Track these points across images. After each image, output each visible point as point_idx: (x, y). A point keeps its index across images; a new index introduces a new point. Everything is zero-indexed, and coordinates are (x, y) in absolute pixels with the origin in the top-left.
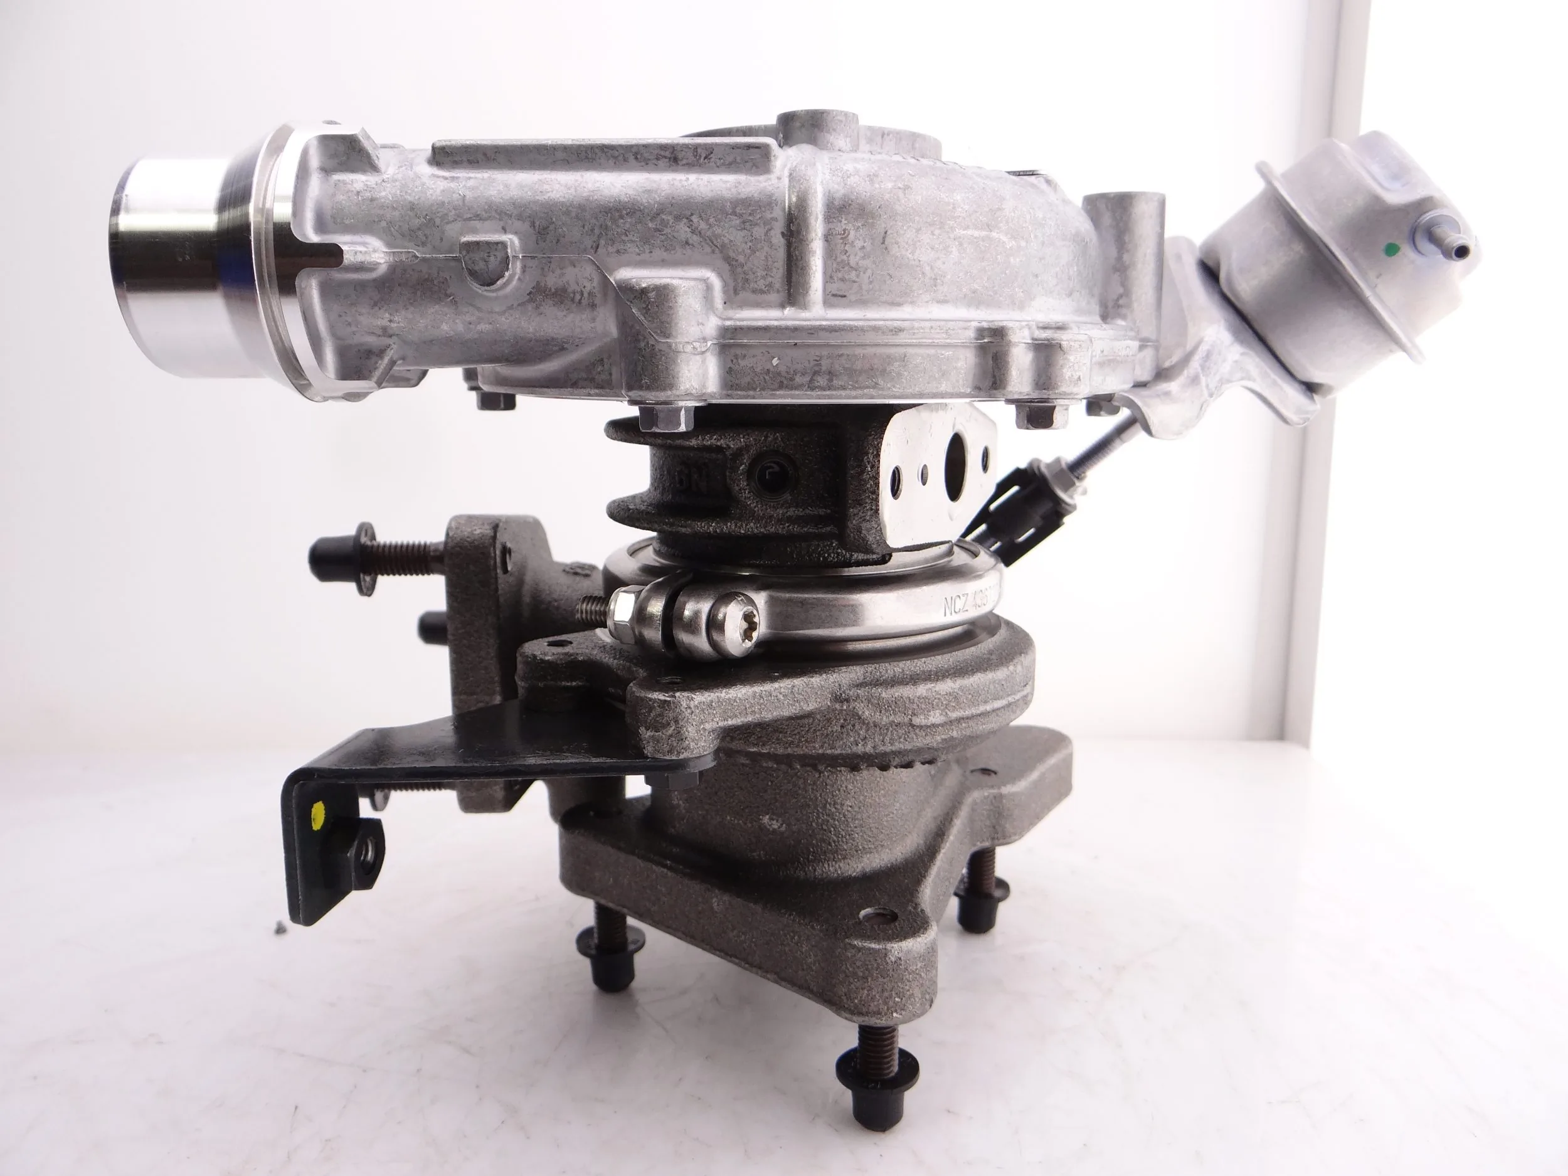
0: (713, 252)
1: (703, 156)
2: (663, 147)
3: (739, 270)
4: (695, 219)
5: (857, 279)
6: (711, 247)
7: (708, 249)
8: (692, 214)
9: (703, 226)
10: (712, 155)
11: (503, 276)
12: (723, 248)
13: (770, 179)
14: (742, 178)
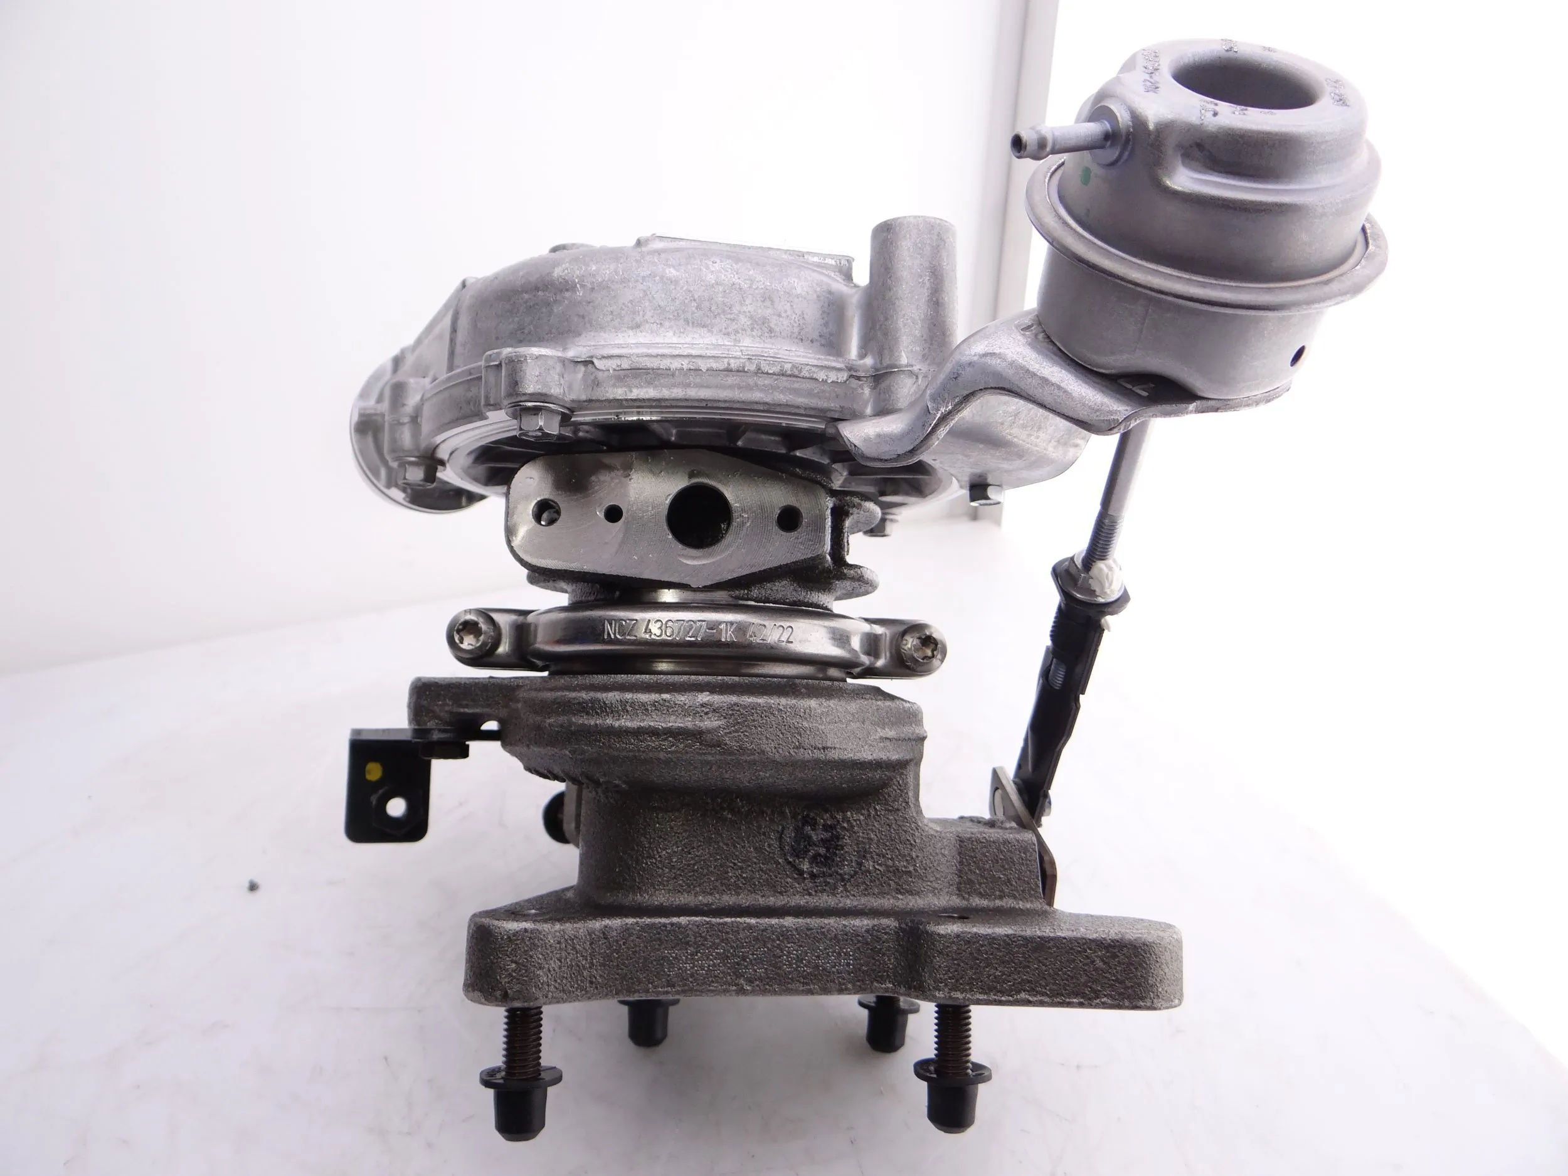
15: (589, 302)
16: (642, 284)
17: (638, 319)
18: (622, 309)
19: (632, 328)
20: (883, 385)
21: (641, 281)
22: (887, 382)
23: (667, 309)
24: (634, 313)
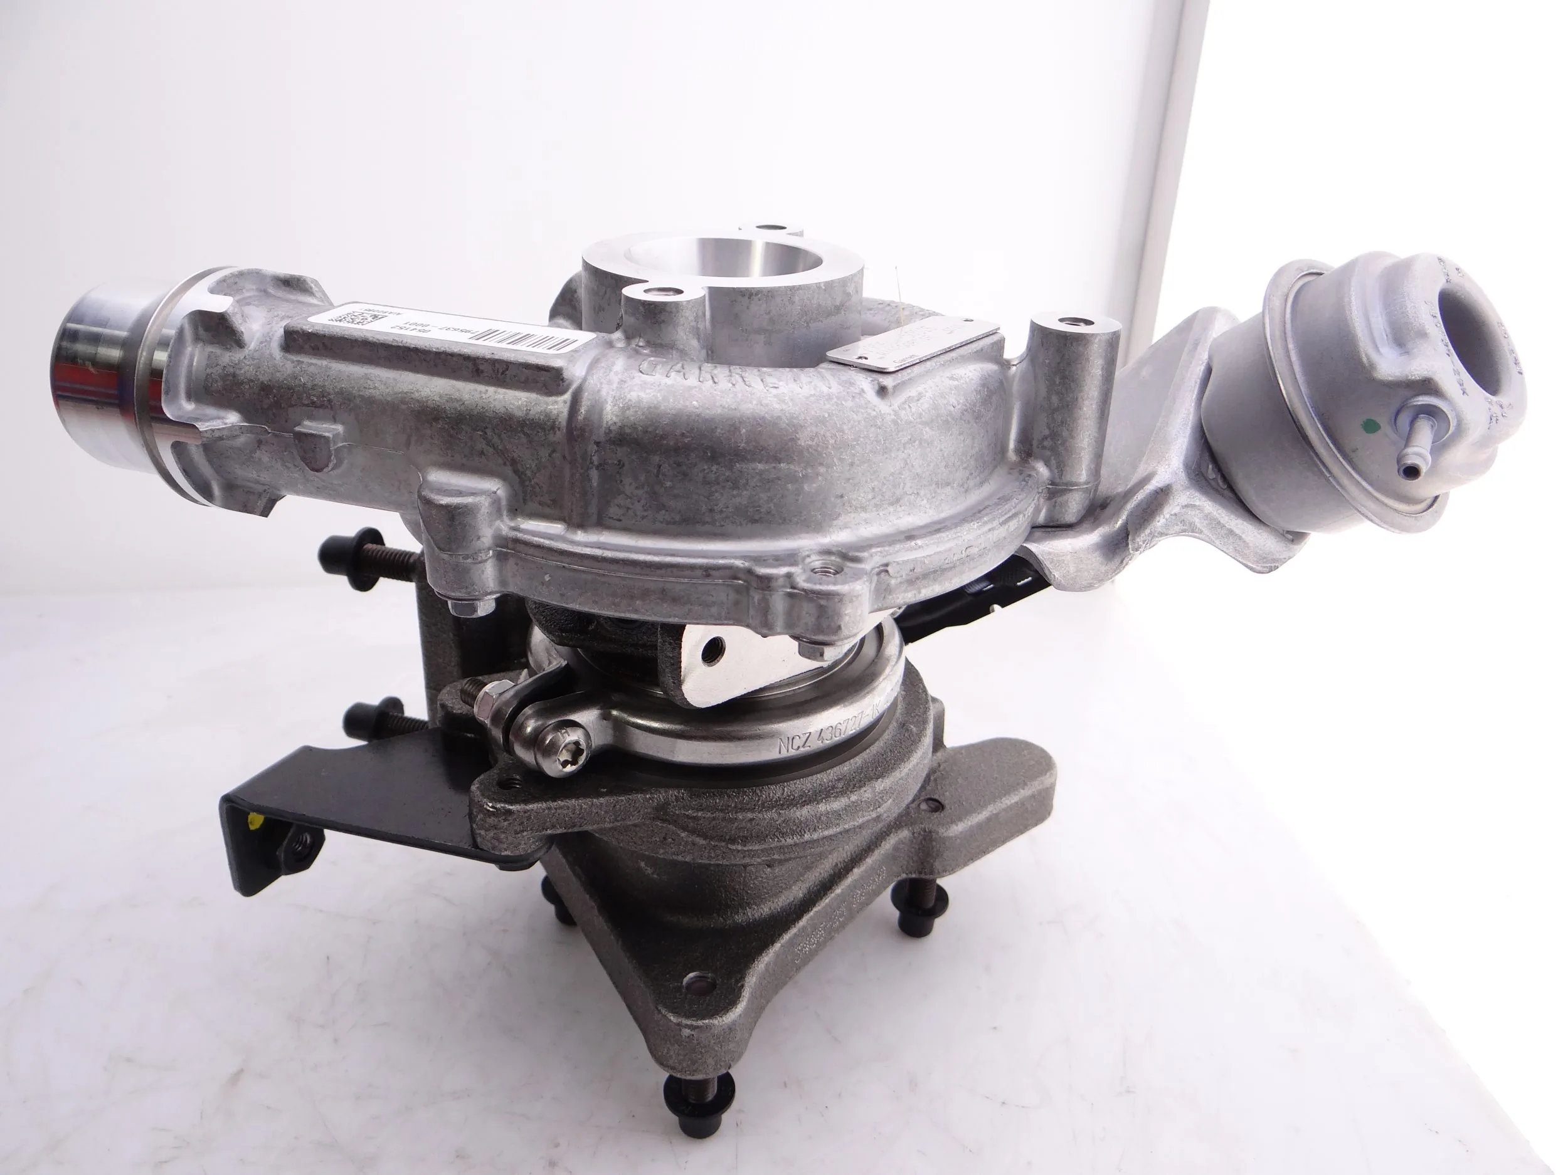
0: (505, 464)
1: (501, 371)
2: (467, 358)
3: (527, 483)
4: (489, 431)
5: (631, 507)
6: (503, 460)
7: (500, 461)
8: (486, 428)
9: (496, 440)
10: (507, 372)
11: (327, 466)
12: (514, 462)
13: (556, 402)
14: (533, 396)
15: (849, 479)
16: (903, 452)
17: (898, 492)
18: (884, 484)
19: (892, 504)
20: (1060, 499)
21: (902, 449)
22: (1065, 497)
23: (924, 475)
24: (894, 486)
